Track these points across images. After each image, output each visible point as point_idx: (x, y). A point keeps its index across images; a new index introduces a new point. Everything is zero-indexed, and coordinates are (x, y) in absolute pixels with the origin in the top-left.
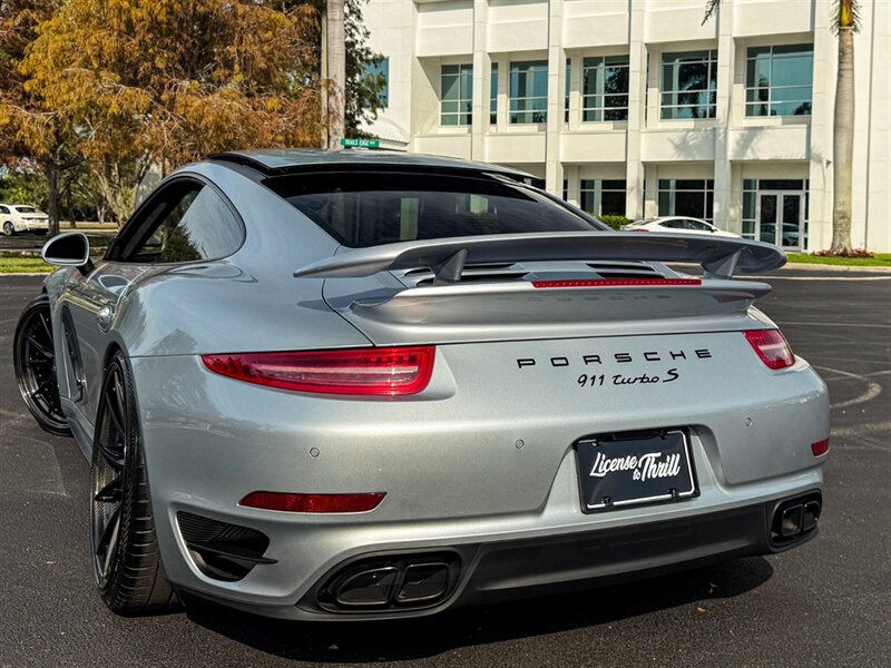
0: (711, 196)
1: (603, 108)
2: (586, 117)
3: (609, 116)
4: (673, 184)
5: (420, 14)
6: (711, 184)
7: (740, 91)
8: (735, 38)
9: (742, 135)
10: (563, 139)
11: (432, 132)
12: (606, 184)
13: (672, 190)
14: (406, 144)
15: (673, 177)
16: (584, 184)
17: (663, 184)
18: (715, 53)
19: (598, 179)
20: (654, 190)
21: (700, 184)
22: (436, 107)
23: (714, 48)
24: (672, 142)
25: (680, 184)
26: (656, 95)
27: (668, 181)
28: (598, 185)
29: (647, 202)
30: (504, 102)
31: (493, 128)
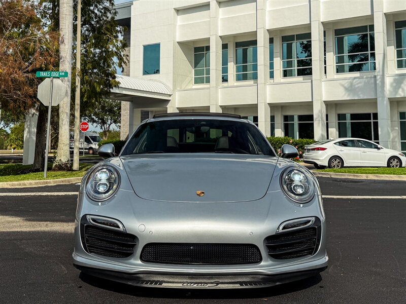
0: (376, 124)
1: (296, 68)
2: (286, 74)
3: (301, 73)
4: (348, 116)
5: (179, 17)
6: (376, 116)
7: (392, 51)
8: (385, 14)
9: (395, 80)
10: (268, 88)
11: (189, 87)
12: (301, 118)
13: (348, 121)
14: (170, 95)
15: (348, 112)
16: (286, 118)
17: (341, 117)
18: (372, 28)
19: (296, 114)
20: (334, 120)
21: (367, 116)
22: (191, 72)
23: (371, 24)
24: (343, 85)
25: (354, 116)
26: (332, 57)
27: (345, 115)
28: (296, 118)
29: (329, 129)
30: (232, 67)
31: (225, 84)
